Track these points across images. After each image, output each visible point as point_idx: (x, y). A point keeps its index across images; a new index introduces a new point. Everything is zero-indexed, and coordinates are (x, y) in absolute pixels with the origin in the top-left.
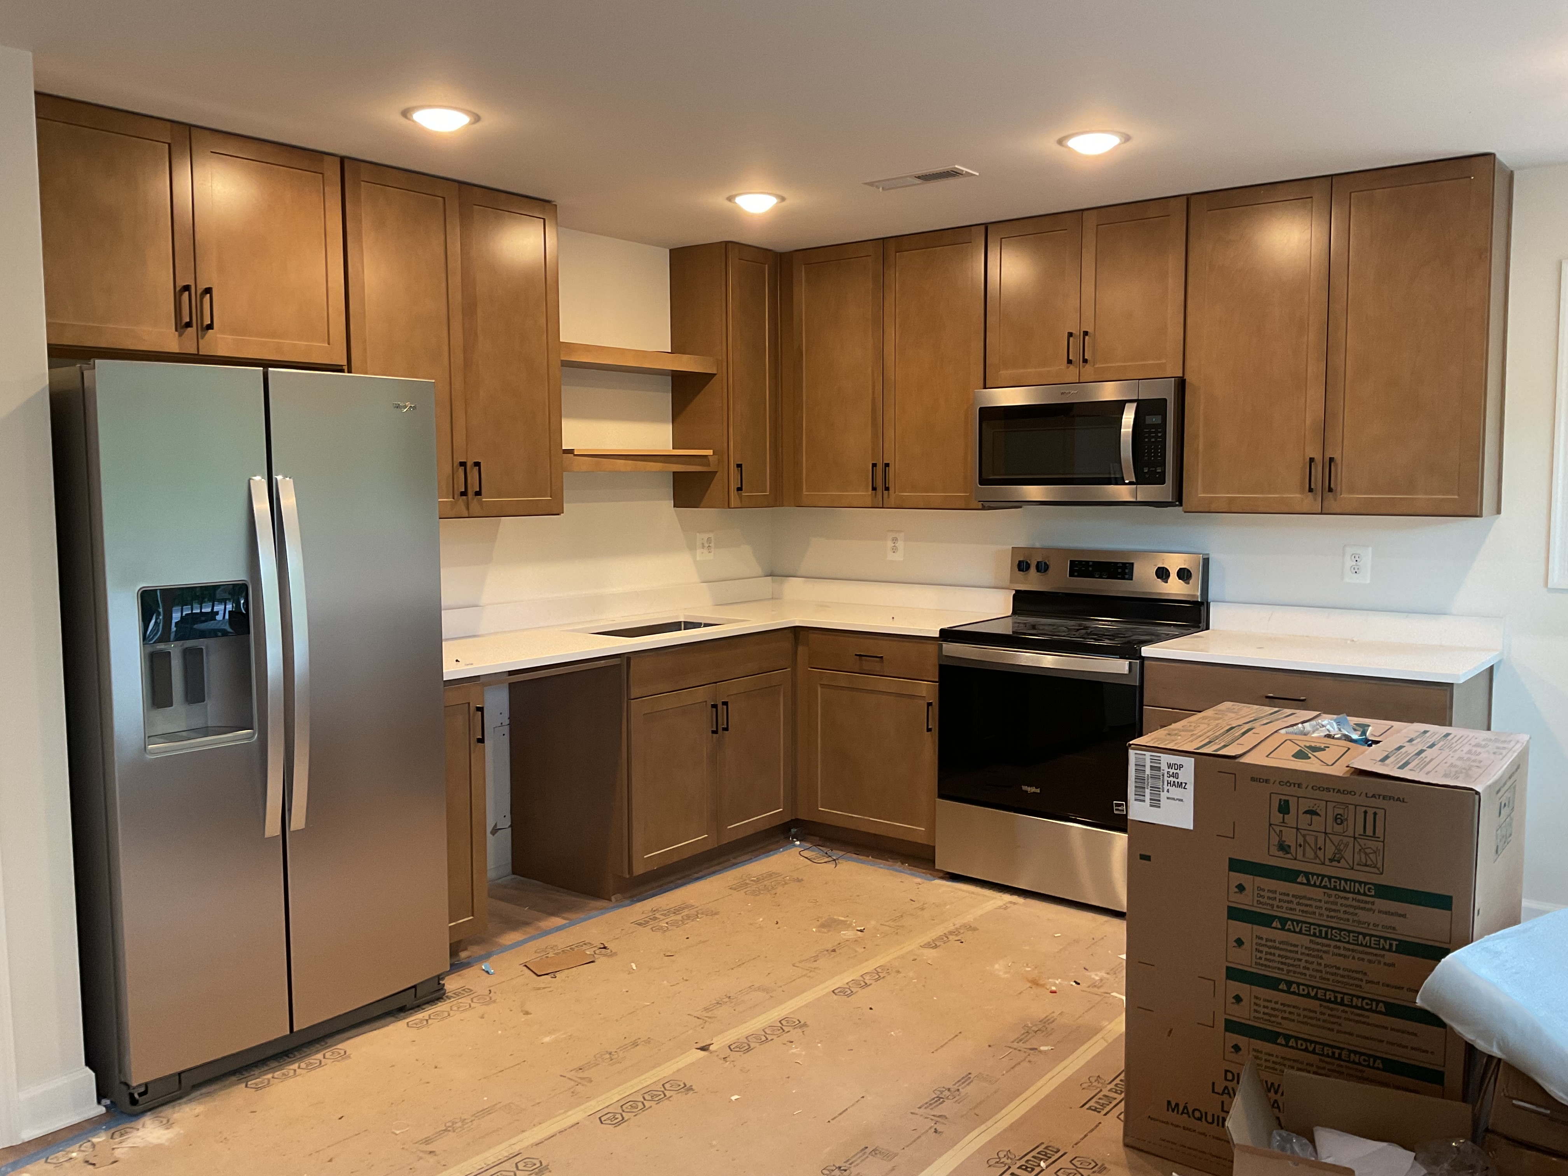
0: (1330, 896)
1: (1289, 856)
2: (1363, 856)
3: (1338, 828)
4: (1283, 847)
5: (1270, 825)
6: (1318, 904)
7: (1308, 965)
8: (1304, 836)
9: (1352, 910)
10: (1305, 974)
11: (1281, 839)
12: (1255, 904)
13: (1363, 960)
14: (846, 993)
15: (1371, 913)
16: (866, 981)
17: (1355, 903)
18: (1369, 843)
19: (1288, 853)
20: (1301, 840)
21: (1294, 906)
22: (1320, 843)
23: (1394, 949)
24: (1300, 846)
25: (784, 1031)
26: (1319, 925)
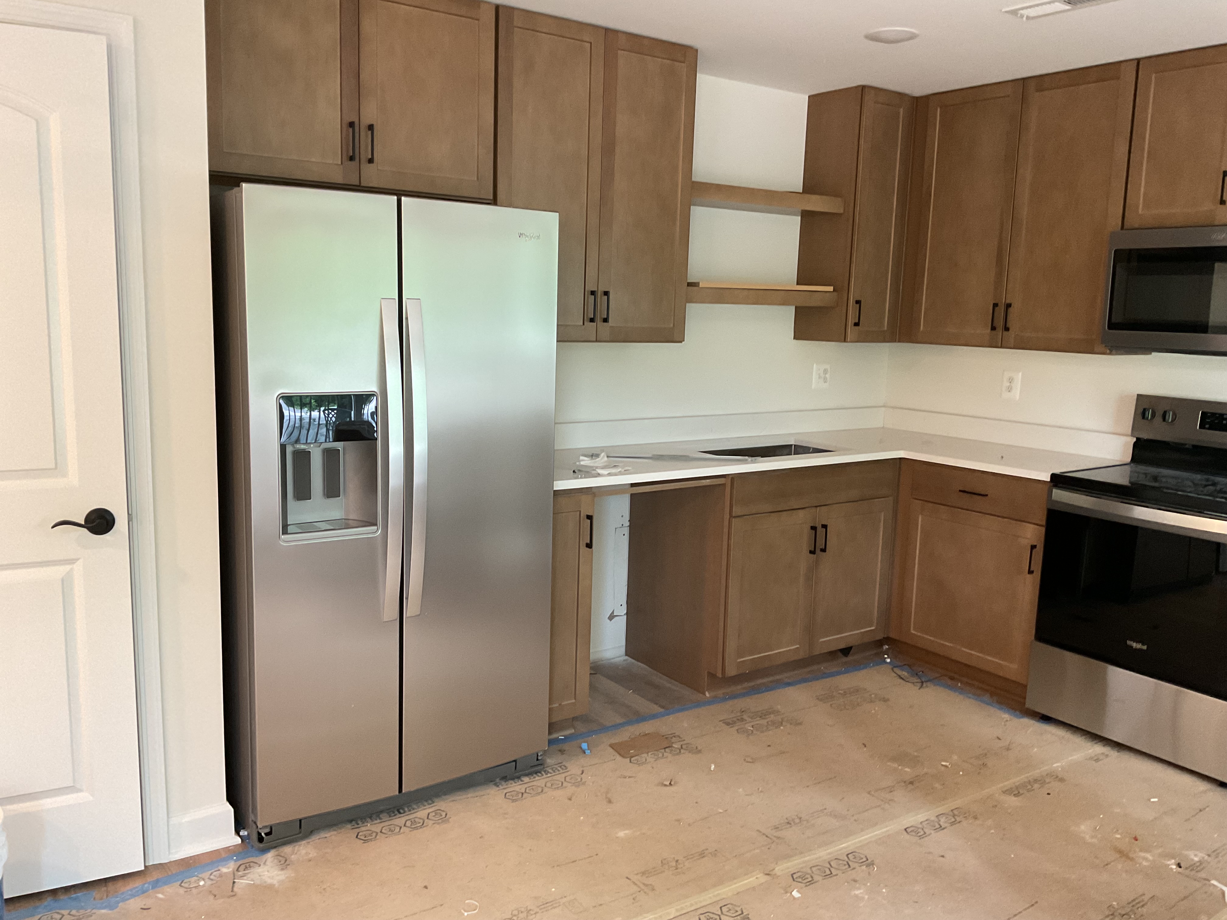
14: (919, 834)
16: (941, 824)
25: (849, 866)
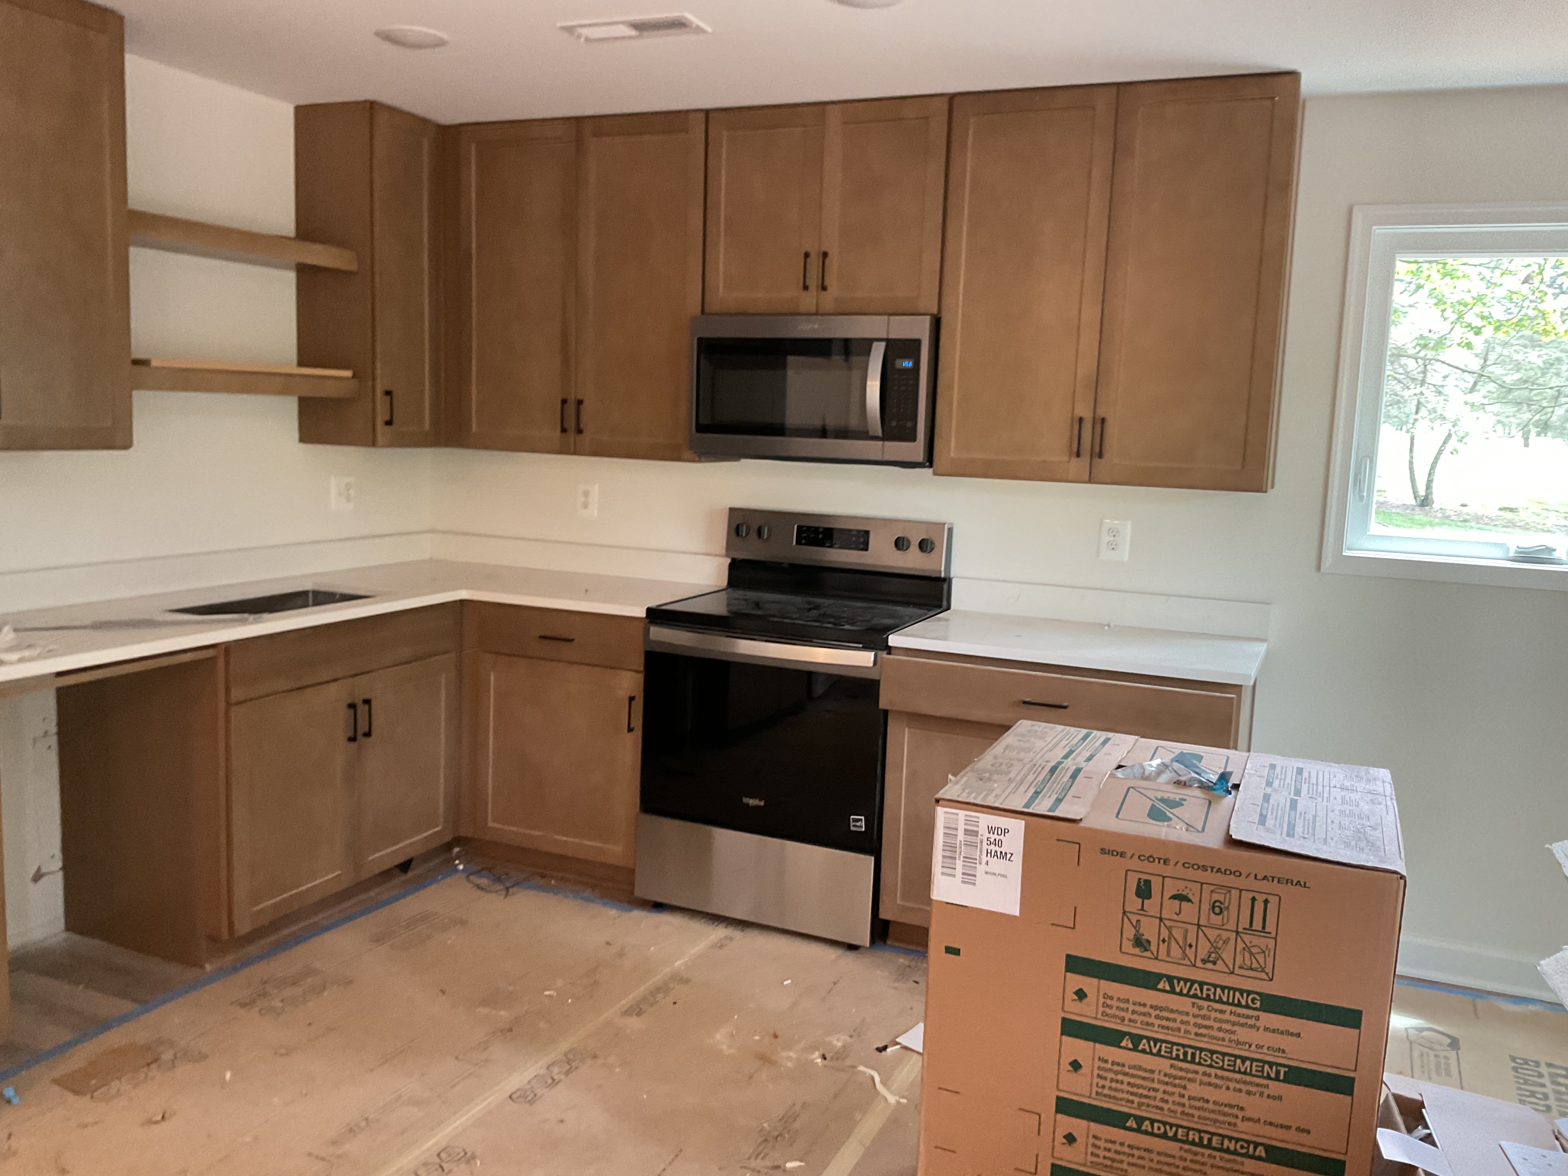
0: (1200, 1008)
1: (1148, 954)
2: (1247, 955)
3: (1216, 920)
4: (1140, 943)
5: (1124, 912)
6: (1185, 1018)
7: (1166, 1097)
8: (1169, 929)
9: (1226, 1026)
10: (1162, 1109)
11: (1138, 931)
12: (1099, 1016)
13: (1240, 1091)
14: (528, 1099)
15: (1254, 1031)
16: (554, 1076)
17: (1233, 1018)
18: (1256, 941)
19: (1146, 950)
20: (1165, 934)
21: (1152, 1020)
22: (1191, 939)
23: (1282, 1078)
24: (1164, 941)
25: (443, 1169)
26: (1184, 1046)
